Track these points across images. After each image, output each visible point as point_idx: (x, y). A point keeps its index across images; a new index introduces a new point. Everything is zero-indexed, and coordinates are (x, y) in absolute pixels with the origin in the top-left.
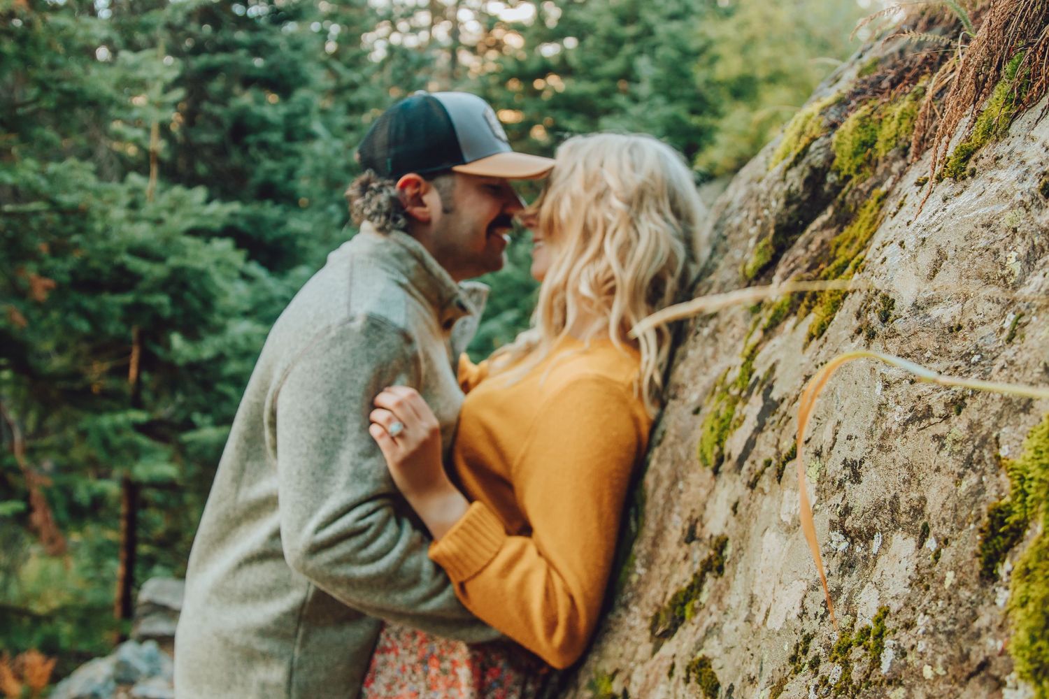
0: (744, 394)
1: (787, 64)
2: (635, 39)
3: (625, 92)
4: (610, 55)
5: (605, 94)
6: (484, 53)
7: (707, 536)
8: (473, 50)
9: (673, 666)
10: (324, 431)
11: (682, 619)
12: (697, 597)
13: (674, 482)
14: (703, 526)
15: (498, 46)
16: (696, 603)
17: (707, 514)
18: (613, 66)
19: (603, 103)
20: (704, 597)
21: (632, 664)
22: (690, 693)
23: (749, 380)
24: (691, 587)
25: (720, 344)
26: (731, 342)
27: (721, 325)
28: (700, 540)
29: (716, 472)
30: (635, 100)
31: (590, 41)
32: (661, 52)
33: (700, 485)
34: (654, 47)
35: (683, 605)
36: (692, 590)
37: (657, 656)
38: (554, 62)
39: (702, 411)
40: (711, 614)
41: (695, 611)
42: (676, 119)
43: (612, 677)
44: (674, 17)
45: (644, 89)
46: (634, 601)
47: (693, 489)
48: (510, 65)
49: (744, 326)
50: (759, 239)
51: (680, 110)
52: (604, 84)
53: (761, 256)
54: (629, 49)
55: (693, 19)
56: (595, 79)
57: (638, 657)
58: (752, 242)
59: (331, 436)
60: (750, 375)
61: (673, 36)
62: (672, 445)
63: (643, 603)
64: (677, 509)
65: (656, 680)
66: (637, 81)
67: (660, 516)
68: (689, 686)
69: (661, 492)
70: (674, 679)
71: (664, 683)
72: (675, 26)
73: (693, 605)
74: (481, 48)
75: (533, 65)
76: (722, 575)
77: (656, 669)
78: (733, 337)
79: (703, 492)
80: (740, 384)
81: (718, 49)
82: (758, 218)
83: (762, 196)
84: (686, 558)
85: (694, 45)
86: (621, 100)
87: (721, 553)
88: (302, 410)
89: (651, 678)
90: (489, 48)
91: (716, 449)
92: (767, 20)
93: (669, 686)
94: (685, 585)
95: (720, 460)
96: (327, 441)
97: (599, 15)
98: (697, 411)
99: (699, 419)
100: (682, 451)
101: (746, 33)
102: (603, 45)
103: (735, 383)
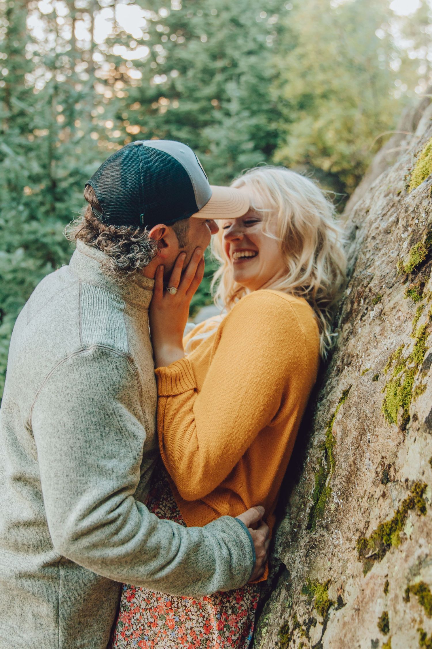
0: (420, 367)
1: (336, 84)
2: (224, 70)
3: (220, 108)
4: (205, 82)
5: (204, 111)
6: (114, 84)
7: (403, 480)
8: (106, 82)
9: (387, 584)
10: (71, 441)
11: (389, 545)
12: (401, 529)
13: (362, 434)
14: (396, 471)
15: (122, 78)
16: (401, 534)
17: (399, 462)
18: (209, 90)
19: (203, 118)
20: (408, 529)
21: (343, 577)
22: (411, 610)
23: (423, 356)
24: (395, 522)
25: (387, 325)
26: (397, 323)
27: (386, 310)
28: (396, 482)
29: (403, 428)
30: (228, 114)
31: (190, 73)
32: (243, 79)
33: (389, 437)
34: (239, 75)
35: (389, 535)
36: (396, 524)
37: (369, 574)
38: (165, 89)
39: (381, 379)
40: (420, 546)
41: (401, 540)
42: (258, 128)
43: (326, 586)
44: (250, 53)
45: (234, 107)
46: (334, 525)
47: (381, 440)
48: (135, 93)
49: (408, 311)
50: (412, 242)
51: (260, 120)
52: (203, 104)
53: (416, 256)
54: (219, 78)
55: (266, 54)
56: (196, 100)
57: (348, 572)
58: (405, 245)
59: (78, 445)
60: (424, 353)
61: (252, 67)
62: (356, 404)
63: (344, 527)
64: (368, 455)
65: (373, 595)
66: (229, 100)
67: (351, 460)
68: (409, 604)
69: (349, 440)
70: (391, 595)
71: (381, 597)
72: (253, 59)
73: (398, 535)
74: (111, 82)
75: (151, 92)
76: (425, 515)
77: (371, 585)
78: (399, 318)
79: (392, 444)
80: (415, 359)
81: (285, 75)
82: (408, 226)
83: (411, 209)
84: (384, 495)
85: (268, 73)
86: (217, 115)
87: (421, 496)
88: (52, 424)
89: (368, 592)
90: (116, 80)
91: (401, 411)
92: (320, 53)
93: (386, 600)
94: (389, 519)
95: (407, 420)
96: (74, 449)
97: (196, 53)
98: (376, 378)
99: (379, 385)
100: (367, 409)
101: (306, 62)
102: (200, 76)
103: (411, 358)
